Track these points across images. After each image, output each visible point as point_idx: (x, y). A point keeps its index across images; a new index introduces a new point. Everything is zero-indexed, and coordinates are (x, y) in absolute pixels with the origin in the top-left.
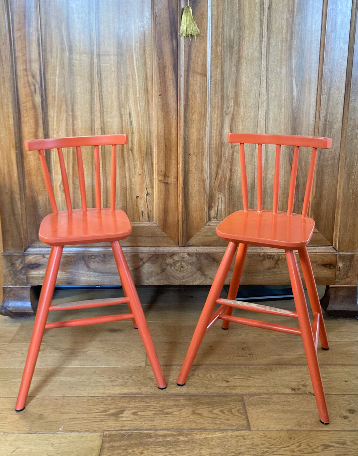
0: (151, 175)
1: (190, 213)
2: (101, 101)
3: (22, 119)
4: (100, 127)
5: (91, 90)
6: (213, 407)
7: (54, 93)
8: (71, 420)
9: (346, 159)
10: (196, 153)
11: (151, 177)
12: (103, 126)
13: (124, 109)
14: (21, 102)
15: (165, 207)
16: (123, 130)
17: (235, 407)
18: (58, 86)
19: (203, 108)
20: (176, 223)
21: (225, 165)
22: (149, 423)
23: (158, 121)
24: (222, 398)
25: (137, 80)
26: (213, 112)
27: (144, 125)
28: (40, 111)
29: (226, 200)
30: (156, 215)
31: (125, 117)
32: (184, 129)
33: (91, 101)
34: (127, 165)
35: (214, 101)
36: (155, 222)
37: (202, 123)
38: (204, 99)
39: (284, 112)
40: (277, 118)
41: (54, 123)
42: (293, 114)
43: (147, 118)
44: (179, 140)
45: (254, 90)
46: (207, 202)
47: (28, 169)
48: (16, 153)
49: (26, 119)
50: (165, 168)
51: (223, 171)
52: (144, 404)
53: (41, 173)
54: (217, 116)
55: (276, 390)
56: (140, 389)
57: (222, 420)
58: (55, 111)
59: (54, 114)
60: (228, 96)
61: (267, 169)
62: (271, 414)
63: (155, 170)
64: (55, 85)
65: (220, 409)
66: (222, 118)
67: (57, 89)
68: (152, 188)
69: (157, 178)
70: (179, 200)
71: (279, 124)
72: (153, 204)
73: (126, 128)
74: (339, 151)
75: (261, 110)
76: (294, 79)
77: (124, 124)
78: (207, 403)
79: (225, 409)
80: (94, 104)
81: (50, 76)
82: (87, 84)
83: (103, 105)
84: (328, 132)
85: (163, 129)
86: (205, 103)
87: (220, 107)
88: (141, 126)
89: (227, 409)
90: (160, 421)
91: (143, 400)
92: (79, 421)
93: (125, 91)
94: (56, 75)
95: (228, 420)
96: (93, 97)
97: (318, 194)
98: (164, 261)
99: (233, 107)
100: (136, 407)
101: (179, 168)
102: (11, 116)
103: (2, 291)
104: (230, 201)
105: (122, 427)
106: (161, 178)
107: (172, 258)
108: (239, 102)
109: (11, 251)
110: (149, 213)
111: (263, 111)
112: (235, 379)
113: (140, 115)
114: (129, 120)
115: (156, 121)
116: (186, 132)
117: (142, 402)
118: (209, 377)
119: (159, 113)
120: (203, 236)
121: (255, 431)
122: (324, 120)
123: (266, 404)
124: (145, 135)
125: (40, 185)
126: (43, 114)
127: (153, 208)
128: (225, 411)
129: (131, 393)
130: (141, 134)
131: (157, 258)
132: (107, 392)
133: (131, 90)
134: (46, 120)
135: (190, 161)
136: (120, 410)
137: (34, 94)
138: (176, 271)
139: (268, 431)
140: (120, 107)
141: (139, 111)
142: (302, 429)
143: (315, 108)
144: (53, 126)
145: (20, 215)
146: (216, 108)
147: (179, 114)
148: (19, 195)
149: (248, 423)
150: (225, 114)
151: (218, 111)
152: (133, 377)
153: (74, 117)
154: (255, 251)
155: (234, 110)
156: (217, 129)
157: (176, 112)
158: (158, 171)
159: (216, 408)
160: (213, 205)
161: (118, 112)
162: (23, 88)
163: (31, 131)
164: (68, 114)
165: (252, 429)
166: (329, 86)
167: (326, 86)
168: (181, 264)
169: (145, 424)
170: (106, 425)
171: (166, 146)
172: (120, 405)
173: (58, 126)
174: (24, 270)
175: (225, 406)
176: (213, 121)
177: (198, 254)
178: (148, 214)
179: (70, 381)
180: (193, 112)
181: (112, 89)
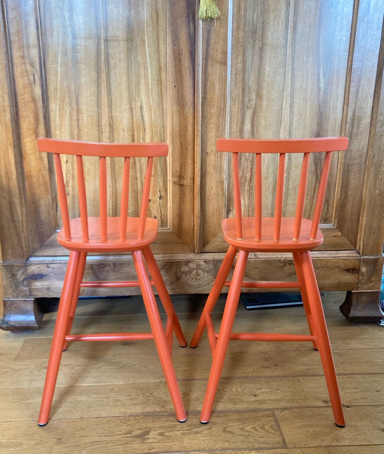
0: (164, 176)
1: (207, 217)
2: (109, 93)
3: (21, 113)
4: (108, 123)
5: (98, 81)
6: (244, 424)
7: (55, 83)
8: (93, 444)
9: (374, 157)
10: (214, 152)
11: (164, 179)
12: (111, 122)
13: (135, 102)
14: (18, 95)
15: (180, 211)
16: (133, 126)
17: (267, 423)
18: (61, 75)
19: (222, 101)
20: (191, 229)
21: (246, 164)
22: (178, 444)
23: (172, 115)
24: (252, 413)
25: (149, 69)
26: (233, 106)
27: (157, 120)
28: (40, 104)
29: (245, 203)
30: (170, 220)
31: (136, 112)
32: (201, 125)
33: (98, 93)
34: (138, 165)
35: (234, 93)
36: (169, 227)
37: (221, 118)
38: (223, 90)
39: (310, 105)
40: (302, 113)
41: (56, 118)
42: (319, 108)
43: (160, 112)
44: (196, 137)
45: (278, 82)
46: (225, 206)
47: (28, 170)
48: (14, 152)
49: (25, 114)
50: (181, 168)
51: (243, 172)
52: (170, 424)
53: (43, 175)
54: (238, 110)
55: (308, 403)
56: (164, 407)
57: (255, 438)
58: (58, 105)
59: (56, 107)
60: (249, 89)
61: (290, 169)
62: (307, 429)
63: (170, 171)
64: (57, 75)
65: (251, 426)
66: (243, 112)
67: (59, 80)
68: (166, 190)
69: (171, 179)
70: (195, 203)
71: (304, 119)
72: (167, 208)
73: (137, 124)
74: (367, 149)
75: (286, 104)
76: (321, 69)
77: (134, 119)
78: (238, 420)
79: (257, 426)
80: (101, 96)
81: (52, 64)
82: (93, 74)
83: (111, 98)
84: (355, 128)
85: (179, 124)
86: (225, 95)
87: (241, 100)
88: (154, 121)
89: (259, 425)
90: (189, 441)
91: (168, 419)
92: (102, 444)
93: (135, 81)
94: (57, 63)
95: (262, 437)
96: (100, 88)
97: (343, 195)
98: (179, 269)
99: (255, 100)
100: (162, 427)
101: (195, 169)
102: (8, 110)
103: (2, 304)
104: (250, 204)
105: (149, 449)
106: (176, 179)
107: (188, 266)
108: (261, 95)
109: (11, 261)
110: (163, 218)
111: (287, 105)
112: (262, 392)
113: (152, 109)
114: (140, 114)
115: (171, 116)
116: (204, 128)
117: (168, 421)
118: (235, 392)
119: (174, 107)
120: (220, 242)
121: (291, 448)
122: (352, 115)
123: (299, 419)
124: (158, 131)
125: (41, 188)
126: (44, 108)
127: (167, 213)
128: (257, 428)
129: (155, 411)
130: (154, 131)
131: (171, 266)
132: (129, 412)
133: (142, 81)
134: (47, 114)
135: (208, 160)
136: (145, 430)
137: (34, 85)
138: (191, 279)
139: (306, 448)
140: (131, 100)
141: (152, 104)
142: (341, 444)
143: (343, 101)
144: (56, 121)
145: (21, 222)
146: (237, 101)
147: (196, 108)
148: (19, 200)
149: (284, 440)
150: (246, 108)
151: (239, 104)
152: (154, 394)
153: (78, 112)
154: (275, 257)
155: (256, 104)
156: (237, 125)
157: (193, 105)
158: (173, 171)
159: (247, 424)
160: (231, 209)
161: (128, 106)
162: (20, 78)
163: (31, 127)
164: (72, 108)
165: (289, 446)
166: (359, 77)
167: (355, 78)
168: (197, 272)
169: (175, 445)
170: (132, 448)
171: (181, 143)
172: (145, 425)
173: (61, 121)
174: (26, 282)
175: (256, 422)
176: (233, 116)
177: (215, 261)
178: (161, 219)
179: (86, 401)
180: (212, 105)
181: (121, 79)
